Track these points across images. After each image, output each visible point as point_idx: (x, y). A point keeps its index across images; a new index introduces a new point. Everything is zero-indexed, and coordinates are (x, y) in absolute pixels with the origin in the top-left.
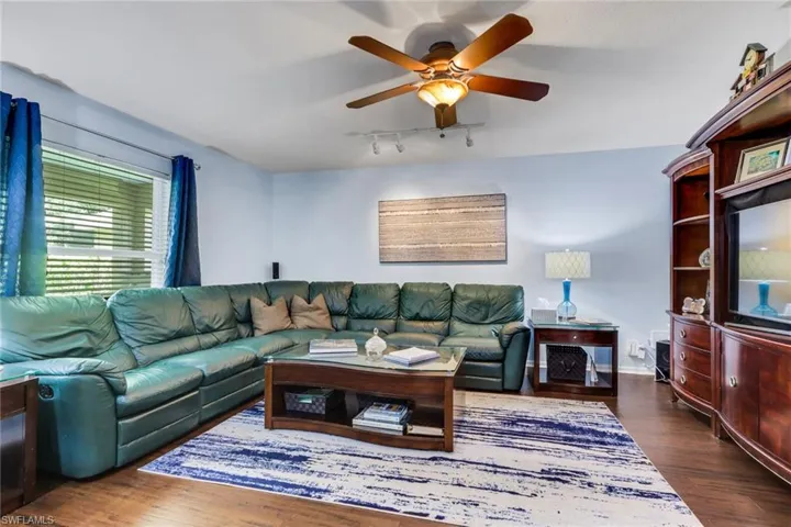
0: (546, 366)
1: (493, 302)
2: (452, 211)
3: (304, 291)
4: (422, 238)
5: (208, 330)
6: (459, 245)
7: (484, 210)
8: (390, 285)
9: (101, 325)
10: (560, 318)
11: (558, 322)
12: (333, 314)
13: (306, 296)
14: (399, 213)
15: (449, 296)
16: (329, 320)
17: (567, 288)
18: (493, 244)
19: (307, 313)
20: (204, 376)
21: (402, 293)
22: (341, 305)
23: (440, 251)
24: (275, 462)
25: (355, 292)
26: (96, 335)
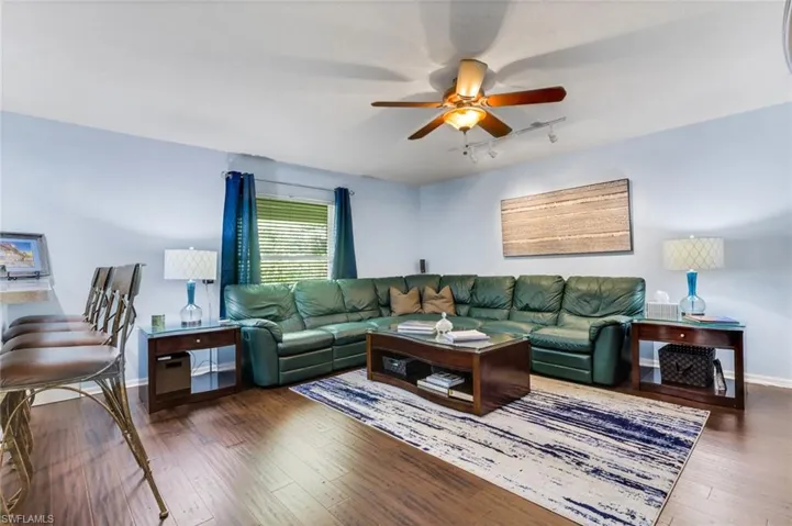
0: (659, 366)
1: (605, 295)
2: (570, 203)
3: (435, 283)
4: (540, 232)
5: (355, 310)
6: (577, 237)
7: (603, 198)
8: (506, 278)
9: (286, 303)
10: (684, 314)
11: (680, 320)
12: (457, 302)
13: (436, 287)
14: (519, 210)
15: (561, 287)
16: (452, 308)
17: (692, 280)
18: (615, 234)
19: (434, 301)
20: (334, 339)
21: (516, 284)
22: (464, 294)
23: (558, 244)
24: (358, 398)
25: (477, 283)
26: (283, 308)
